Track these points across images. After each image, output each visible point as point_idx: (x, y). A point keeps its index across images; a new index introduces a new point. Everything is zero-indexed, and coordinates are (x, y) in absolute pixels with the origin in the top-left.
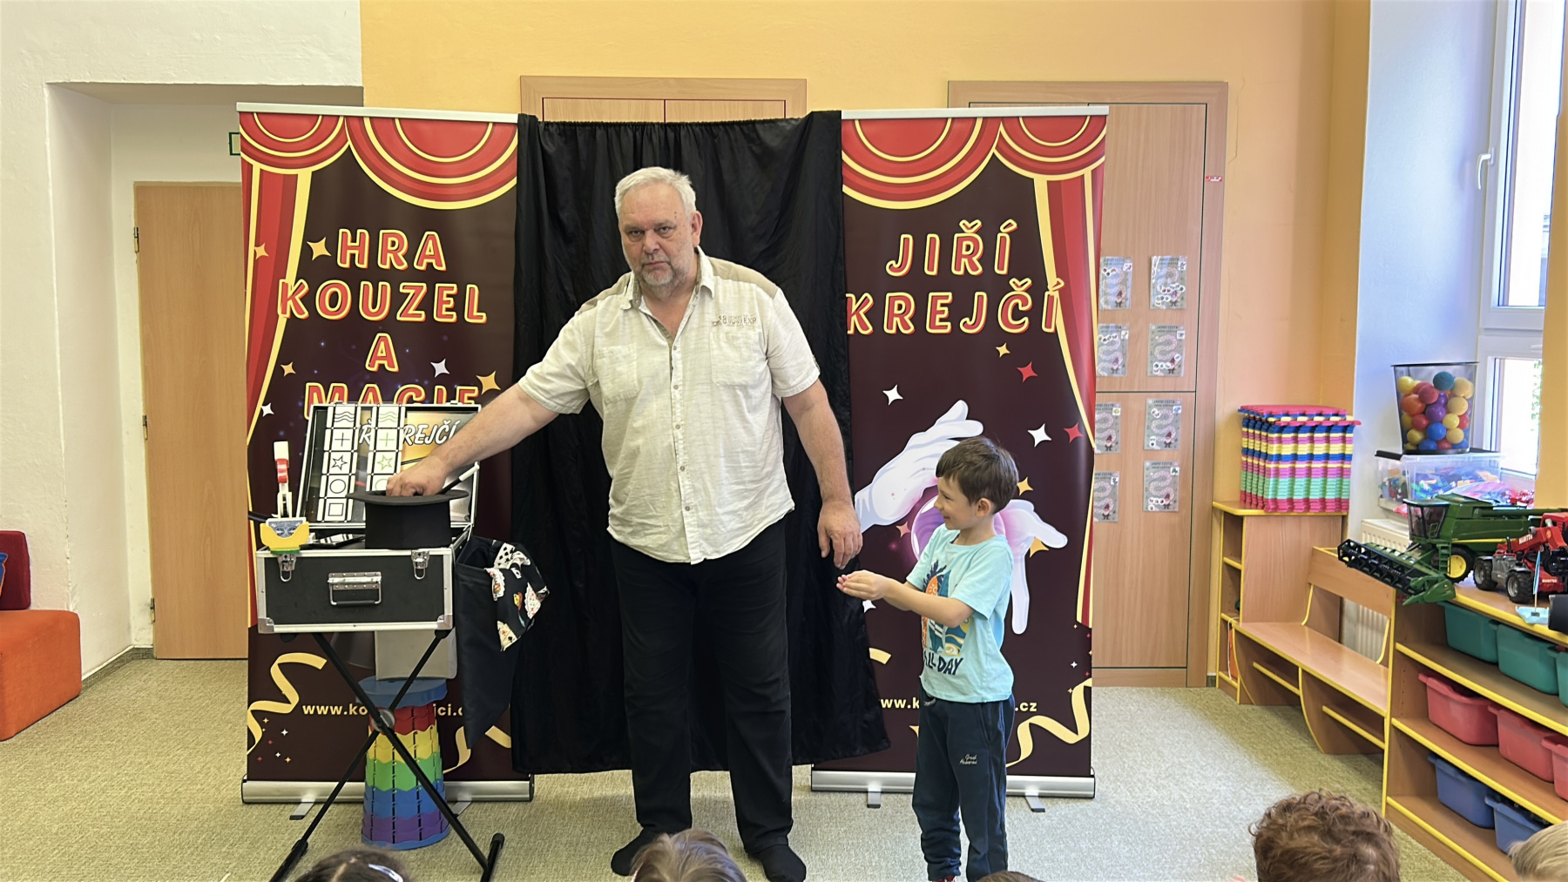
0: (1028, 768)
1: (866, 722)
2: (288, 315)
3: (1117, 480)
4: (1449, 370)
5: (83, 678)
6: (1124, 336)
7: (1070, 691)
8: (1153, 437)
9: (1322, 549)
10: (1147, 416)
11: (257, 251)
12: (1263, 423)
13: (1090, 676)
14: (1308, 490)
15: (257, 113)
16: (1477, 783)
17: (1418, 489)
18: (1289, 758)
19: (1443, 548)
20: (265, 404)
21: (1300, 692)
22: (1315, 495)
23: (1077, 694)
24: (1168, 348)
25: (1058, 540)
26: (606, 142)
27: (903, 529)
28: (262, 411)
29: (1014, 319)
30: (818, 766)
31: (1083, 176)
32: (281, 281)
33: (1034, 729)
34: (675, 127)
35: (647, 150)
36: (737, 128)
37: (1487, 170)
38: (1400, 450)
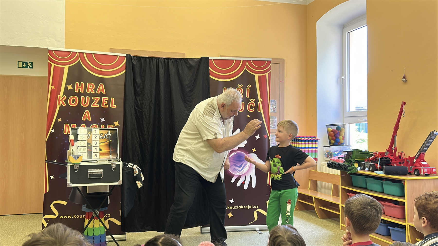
0: (256, 223)
2: (60, 105)
7: (266, 202)
9: (312, 170)
11: (51, 87)
15: (54, 50)
17: (335, 154)
19: (353, 161)
20: (52, 129)
21: (313, 204)
24: (273, 122)
29: (251, 109)
30: (203, 226)
31: (266, 75)
32: (59, 96)
33: (258, 212)
34: (167, 59)
35: (160, 64)
36: (183, 60)
37: (344, 80)
38: (329, 145)
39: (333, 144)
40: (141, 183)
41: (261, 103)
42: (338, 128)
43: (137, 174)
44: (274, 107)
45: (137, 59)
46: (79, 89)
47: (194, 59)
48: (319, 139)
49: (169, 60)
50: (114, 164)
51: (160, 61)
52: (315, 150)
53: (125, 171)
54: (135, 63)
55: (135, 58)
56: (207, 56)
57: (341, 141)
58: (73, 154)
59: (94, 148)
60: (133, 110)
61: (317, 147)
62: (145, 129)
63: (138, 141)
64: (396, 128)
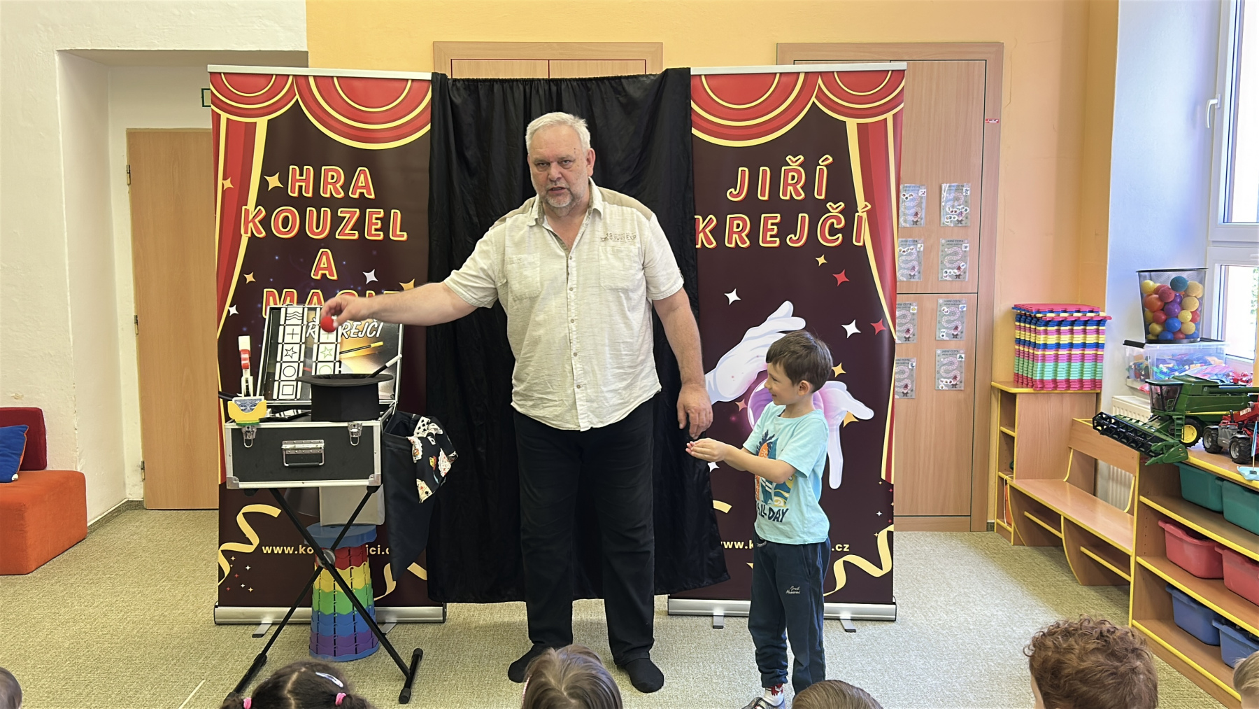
0: (841, 597)
1: (710, 559)
2: (249, 235)
3: (914, 364)
4: (1184, 275)
5: (89, 524)
6: (920, 248)
7: (876, 535)
8: (944, 330)
9: (1080, 420)
10: (938, 313)
11: (224, 184)
12: (1032, 318)
13: (892, 523)
14: (1069, 373)
15: (224, 73)
16: (1207, 610)
17: (1158, 371)
18: (1053, 589)
19: (1178, 419)
20: (231, 306)
21: (1062, 536)
22: (1075, 376)
23: (882, 537)
24: (955, 258)
25: (867, 414)
26: (502, 93)
27: (741, 405)
28: (229, 311)
29: (830, 235)
30: (673, 595)
31: (886, 119)
32: (244, 207)
33: (847, 565)
34: (557, 82)
35: (535, 101)
36: (607, 83)
37: (1214, 112)
38: (1142, 340)
41: (865, 216)
42: (1176, 284)
44: (960, 207)
45: (465, 89)
46: (300, 187)
47: (642, 79)
48: (1110, 318)
49: (563, 86)
50: (354, 426)
51: (534, 92)
52: (1094, 352)
54: (458, 100)
55: (459, 85)
56: (685, 67)
57: (1184, 326)
61: (1103, 345)
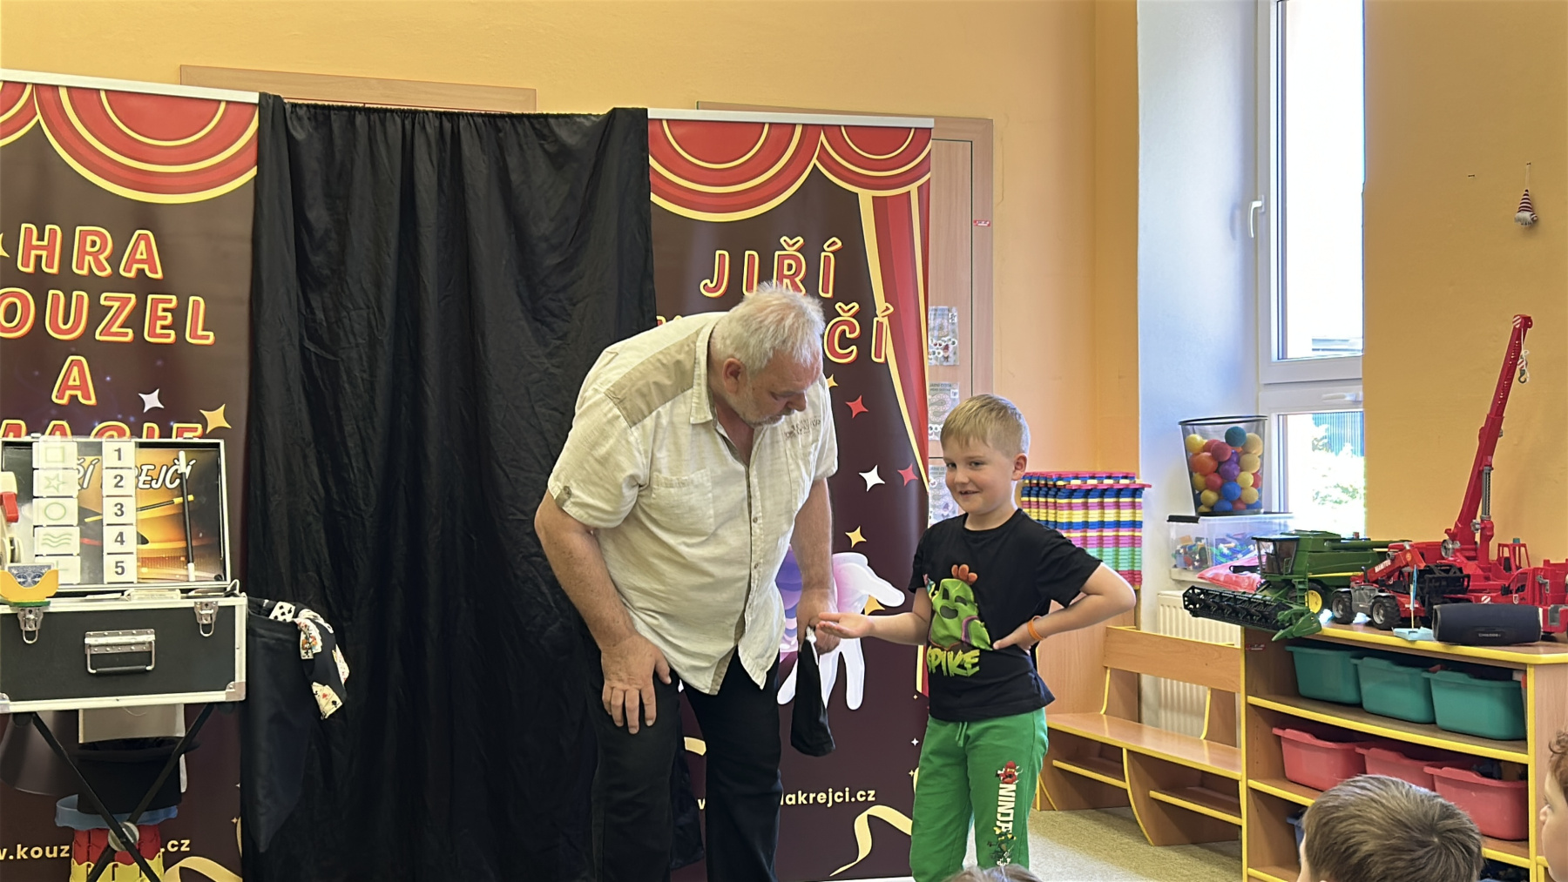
0: (867, 870)
4: (1240, 426)
12: (1049, 489)
17: (1218, 554)
19: (1300, 583)
21: (1126, 785)
24: (941, 409)
25: (893, 596)
26: (367, 126)
29: (840, 348)
31: (908, 193)
33: (873, 821)
34: (453, 117)
35: (420, 142)
36: (527, 123)
37: (1259, 217)
38: (1193, 514)
39: (1212, 507)
40: (334, 691)
41: (885, 321)
42: (1233, 437)
43: (314, 652)
44: (946, 339)
45: (309, 119)
46: (39, 258)
47: (578, 120)
48: (1150, 486)
49: (462, 123)
50: (207, 605)
51: (417, 125)
52: (1130, 533)
53: (262, 636)
54: (299, 135)
55: (302, 112)
56: (640, 107)
57: (1245, 493)
58: (12, 561)
59: (109, 534)
60: (294, 355)
61: (1141, 523)
62: (350, 444)
63: (315, 497)
64: (1490, 434)
